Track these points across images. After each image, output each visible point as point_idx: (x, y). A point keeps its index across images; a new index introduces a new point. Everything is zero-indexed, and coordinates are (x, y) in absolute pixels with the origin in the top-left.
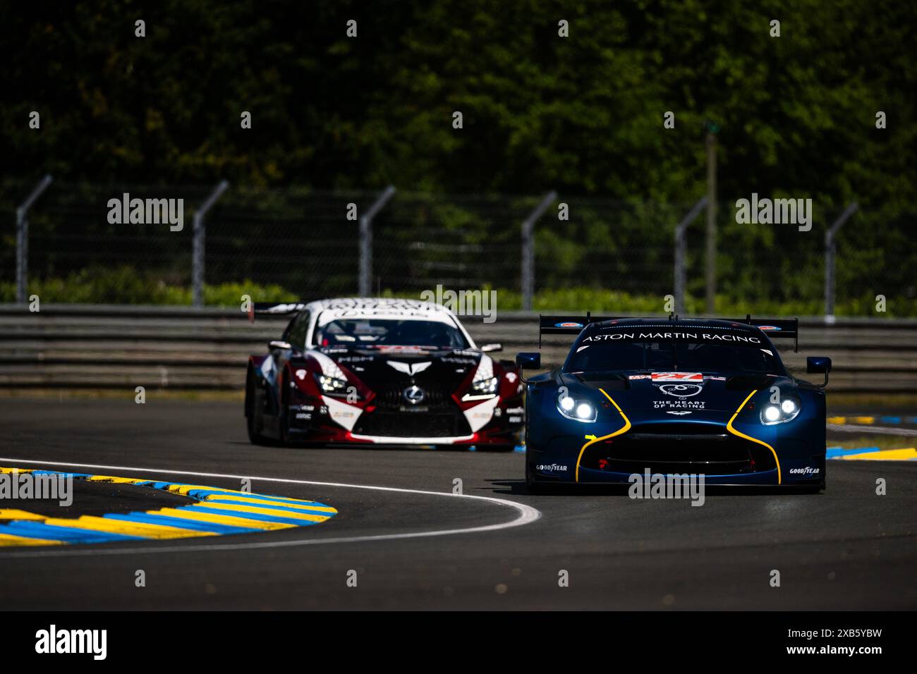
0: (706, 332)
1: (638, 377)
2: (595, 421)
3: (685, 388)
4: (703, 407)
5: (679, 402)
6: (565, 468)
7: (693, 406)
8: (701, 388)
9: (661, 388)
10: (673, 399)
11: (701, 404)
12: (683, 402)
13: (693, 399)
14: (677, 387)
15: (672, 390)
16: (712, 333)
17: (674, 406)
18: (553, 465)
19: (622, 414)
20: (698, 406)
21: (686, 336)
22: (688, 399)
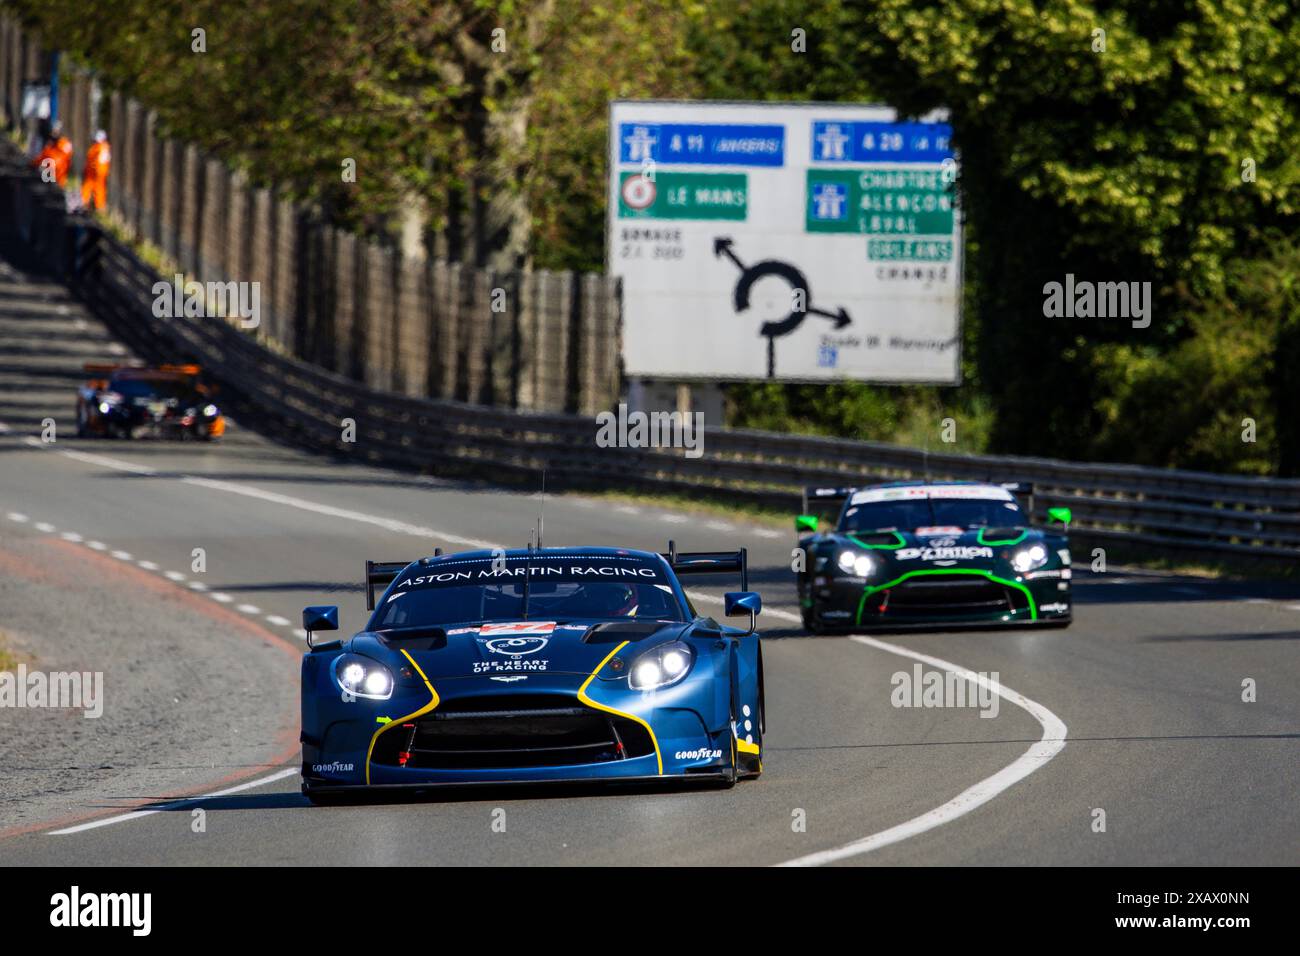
0: (576, 563)
1: (460, 631)
2: (389, 696)
3: (524, 643)
4: (544, 668)
5: (510, 663)
6: (350, 767)
7: (530, 667)
8: (545, 641)
9: (489, 645)
10: (501, 659)
11: (541, 664)
12: (516, 663)
13: (530, 658)
14: (511, 642)
15: (503, 645)
16: (585, 565)
17: (501, 668)
18: (335, 763)
19: (428, 684)
20: (538, 666)
21: (546, 571)
22: (524, 658)
